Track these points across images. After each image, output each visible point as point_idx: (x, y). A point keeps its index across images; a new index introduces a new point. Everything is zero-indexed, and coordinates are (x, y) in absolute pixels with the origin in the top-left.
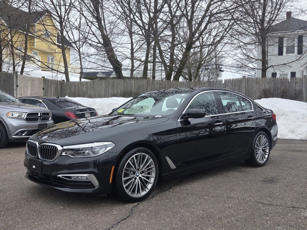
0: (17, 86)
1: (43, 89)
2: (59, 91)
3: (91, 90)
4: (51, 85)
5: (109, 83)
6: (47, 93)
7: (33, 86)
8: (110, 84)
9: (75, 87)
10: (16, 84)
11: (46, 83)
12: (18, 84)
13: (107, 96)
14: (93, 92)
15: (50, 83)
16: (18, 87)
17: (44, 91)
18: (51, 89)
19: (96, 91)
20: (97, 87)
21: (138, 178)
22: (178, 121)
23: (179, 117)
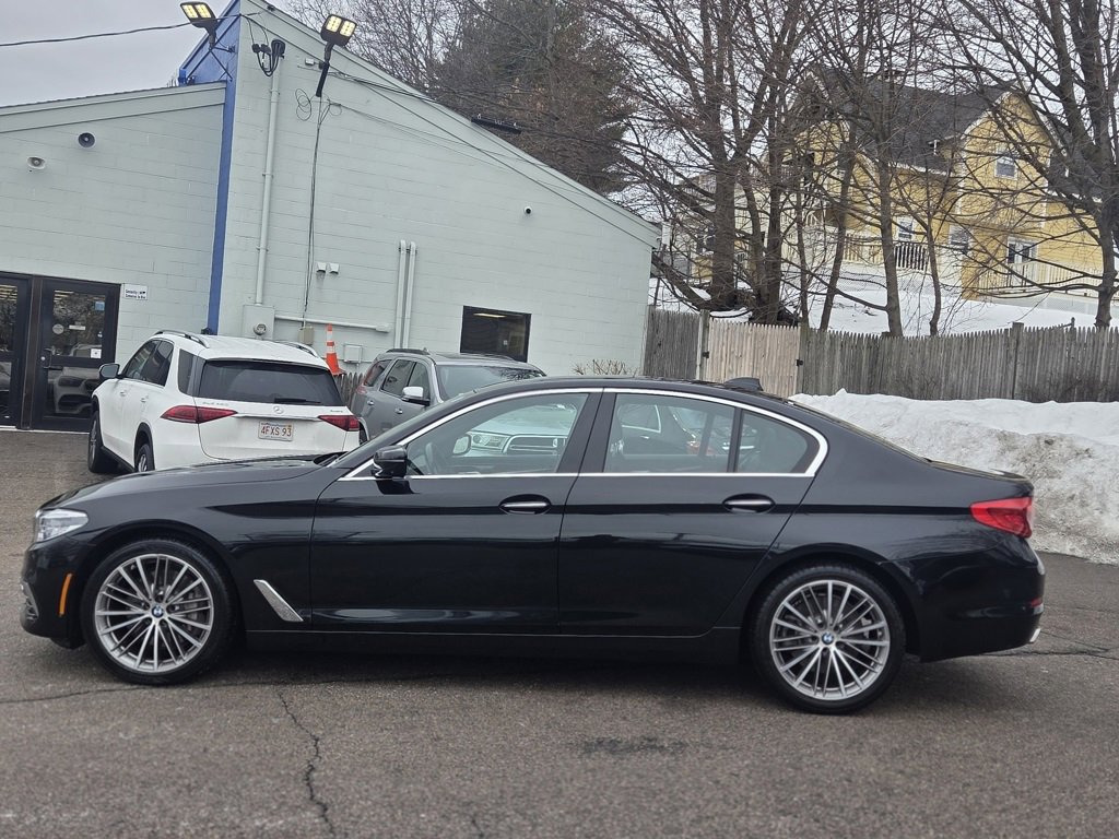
0: (706, 355)
1: (799, 363)
2: (865, 370)
3: (961, 369)
4: (832, 351)
5: (1018, 343)
6: (814, 378)
7: (761, 352)
8: (1021, 348)
9: (914, 356)
10: (703, 347)
11: (812, 345)
12: (710, 349)
13: (1008, 395)
14: (965, 376)
15: (827, 346)
16: (708, 357)
17: (801, 372)
18: (832, 363)
19: (973, 372)
20: (979, 357)
21: (155, 622)
22: (341, 479)
23: (353, 469)
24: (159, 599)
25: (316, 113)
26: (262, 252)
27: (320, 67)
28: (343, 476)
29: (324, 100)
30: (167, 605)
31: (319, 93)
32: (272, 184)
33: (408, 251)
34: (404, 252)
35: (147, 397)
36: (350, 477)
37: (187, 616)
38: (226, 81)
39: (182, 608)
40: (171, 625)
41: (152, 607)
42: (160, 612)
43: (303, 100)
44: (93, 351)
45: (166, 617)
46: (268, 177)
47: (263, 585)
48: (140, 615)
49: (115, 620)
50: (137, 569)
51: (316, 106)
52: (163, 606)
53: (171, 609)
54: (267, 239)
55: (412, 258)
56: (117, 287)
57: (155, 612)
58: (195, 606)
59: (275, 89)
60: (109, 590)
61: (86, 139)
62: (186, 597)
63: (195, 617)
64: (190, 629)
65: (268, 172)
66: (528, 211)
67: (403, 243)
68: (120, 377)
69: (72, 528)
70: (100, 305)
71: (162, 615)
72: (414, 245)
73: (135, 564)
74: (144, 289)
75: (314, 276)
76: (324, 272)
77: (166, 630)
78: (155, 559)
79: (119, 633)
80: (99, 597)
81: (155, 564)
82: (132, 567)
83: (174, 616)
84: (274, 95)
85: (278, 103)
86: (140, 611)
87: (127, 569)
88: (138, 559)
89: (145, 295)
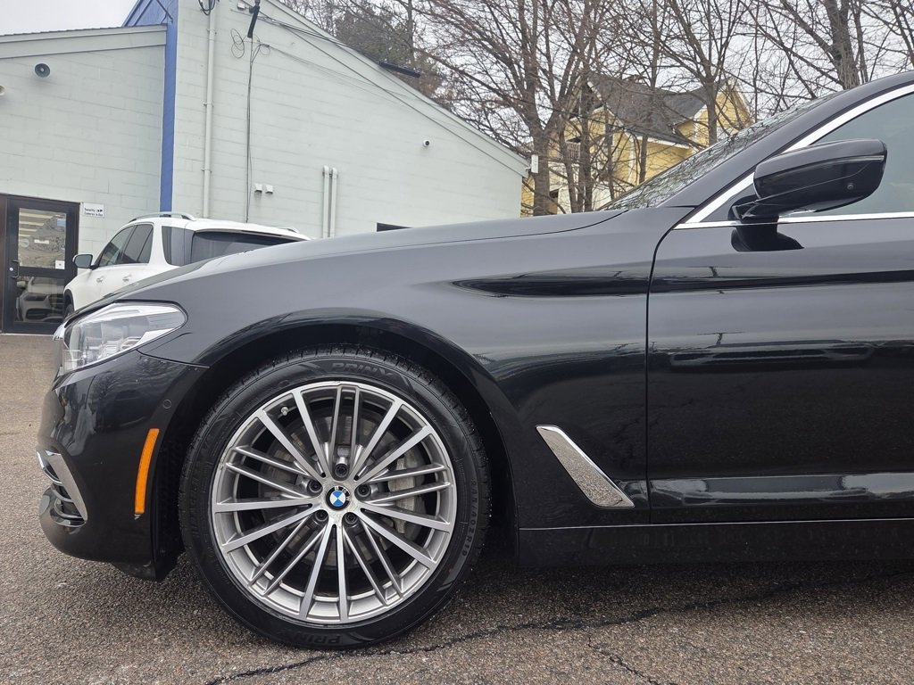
21: (335, 518)
22: (680, 226)
23: (698, 208)
24: (340, 471)
25: (248, 52)
26: (207, 173)
27: (251, 11)
28: (683, 221)
29: (255, 41)
30: (358, 483)
31: (250, 35)
32: (212, 114)
33: (331, 175)
34: (327, 176)
35: (130, 276)
36: (695, 222)
37: (396, 506)
38: (167, 25)
39: (384, 488)
40: (367, 522)
41: (325, 488)
42: (342, 498)
43: (238, 39)
44: (57, 262)
45: (355, 507)
46: (209, 107)
47: (554, 435)
48: (300, 508)
49: (250, 520)
50: (295, 414)
51: (248, 46)
52: (351, 485)
53: (363, 491)
54: (211, 163)
55: (334, 181)
56: (77, 205)
57: (333, 499)
58: (411, 484)
59: (212, 27)
60: (238, 459)
61: (42, 70)
62: (392, 468)
63: (411, 505)
64: (401, 529)
65: (209, 102)
66: (427, 143)
67: (327, 169)
68: (93, 268)
69: (149, 336)
70: (62, 221)
71: (347, 503)
72: (335, 170)
73: (291, 403)
74: (101, 207)
75: (252, 195)
76: (261, 192)
77: (358, 533)
78: (333, 392)
79: (261, 548)
80: (219, 475)
81: (332, 402)
82: (285, 411)
83: (371, 505)
84: (212, 33)
85: (215, 41)
86: (304, 499)
87: (274, 414)
88: (297, 394)
89: (101, 213)
